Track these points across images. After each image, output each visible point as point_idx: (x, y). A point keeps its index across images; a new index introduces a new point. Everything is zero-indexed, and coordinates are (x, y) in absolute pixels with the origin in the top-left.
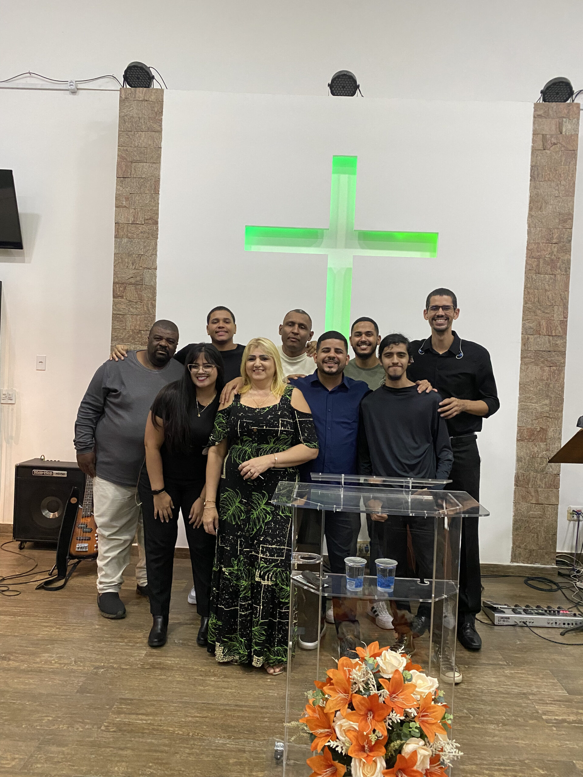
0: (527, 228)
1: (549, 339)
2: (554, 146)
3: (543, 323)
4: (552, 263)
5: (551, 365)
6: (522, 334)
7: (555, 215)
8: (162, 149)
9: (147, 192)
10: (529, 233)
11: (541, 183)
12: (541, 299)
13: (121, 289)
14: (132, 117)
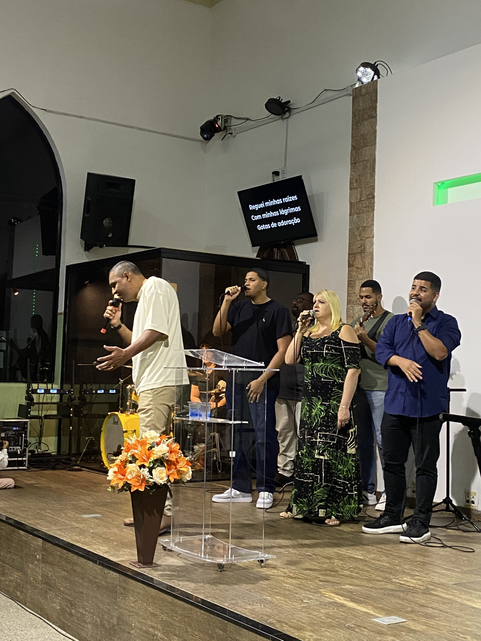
9: (368, 171)
13: (353, 259)
14: (359, 111)
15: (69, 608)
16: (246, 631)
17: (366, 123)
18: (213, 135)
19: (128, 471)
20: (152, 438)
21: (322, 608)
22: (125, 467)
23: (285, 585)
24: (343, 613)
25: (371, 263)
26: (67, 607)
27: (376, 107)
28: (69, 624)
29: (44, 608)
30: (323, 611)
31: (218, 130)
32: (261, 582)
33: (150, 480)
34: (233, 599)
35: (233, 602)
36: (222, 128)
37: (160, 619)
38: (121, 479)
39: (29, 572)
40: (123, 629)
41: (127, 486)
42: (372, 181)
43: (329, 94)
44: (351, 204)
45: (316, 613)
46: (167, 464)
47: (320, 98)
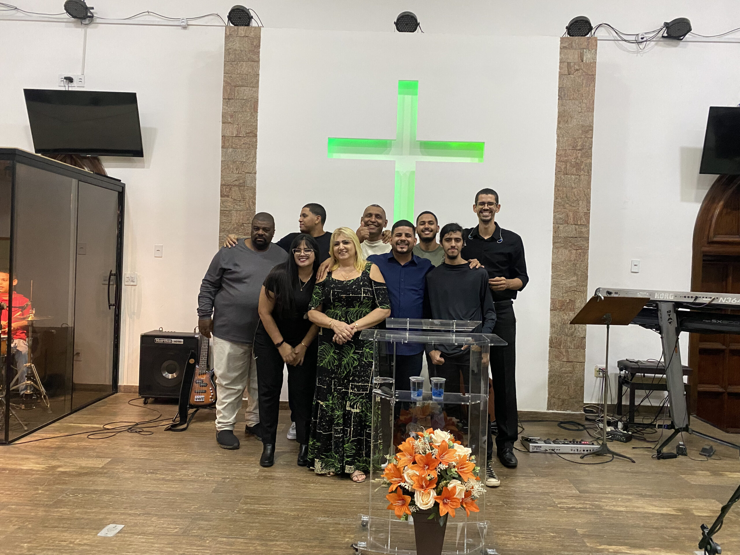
0: (556, 138)
1: (575, 228)
2: (576, 72)
3: (571, 214)
4: (577, 166)
5: (578, 248)
6: (553, 223)
7: (579, 127)
8: (260, 76)
9: (248, 110)
10: (558, 141)
11: (567, 101)
12: (568, 195)
13: (227, 190)
14: (235, 50)
17: (244, 64)
25: (253, 198)
43: (154, 18)
47: (139, 18)
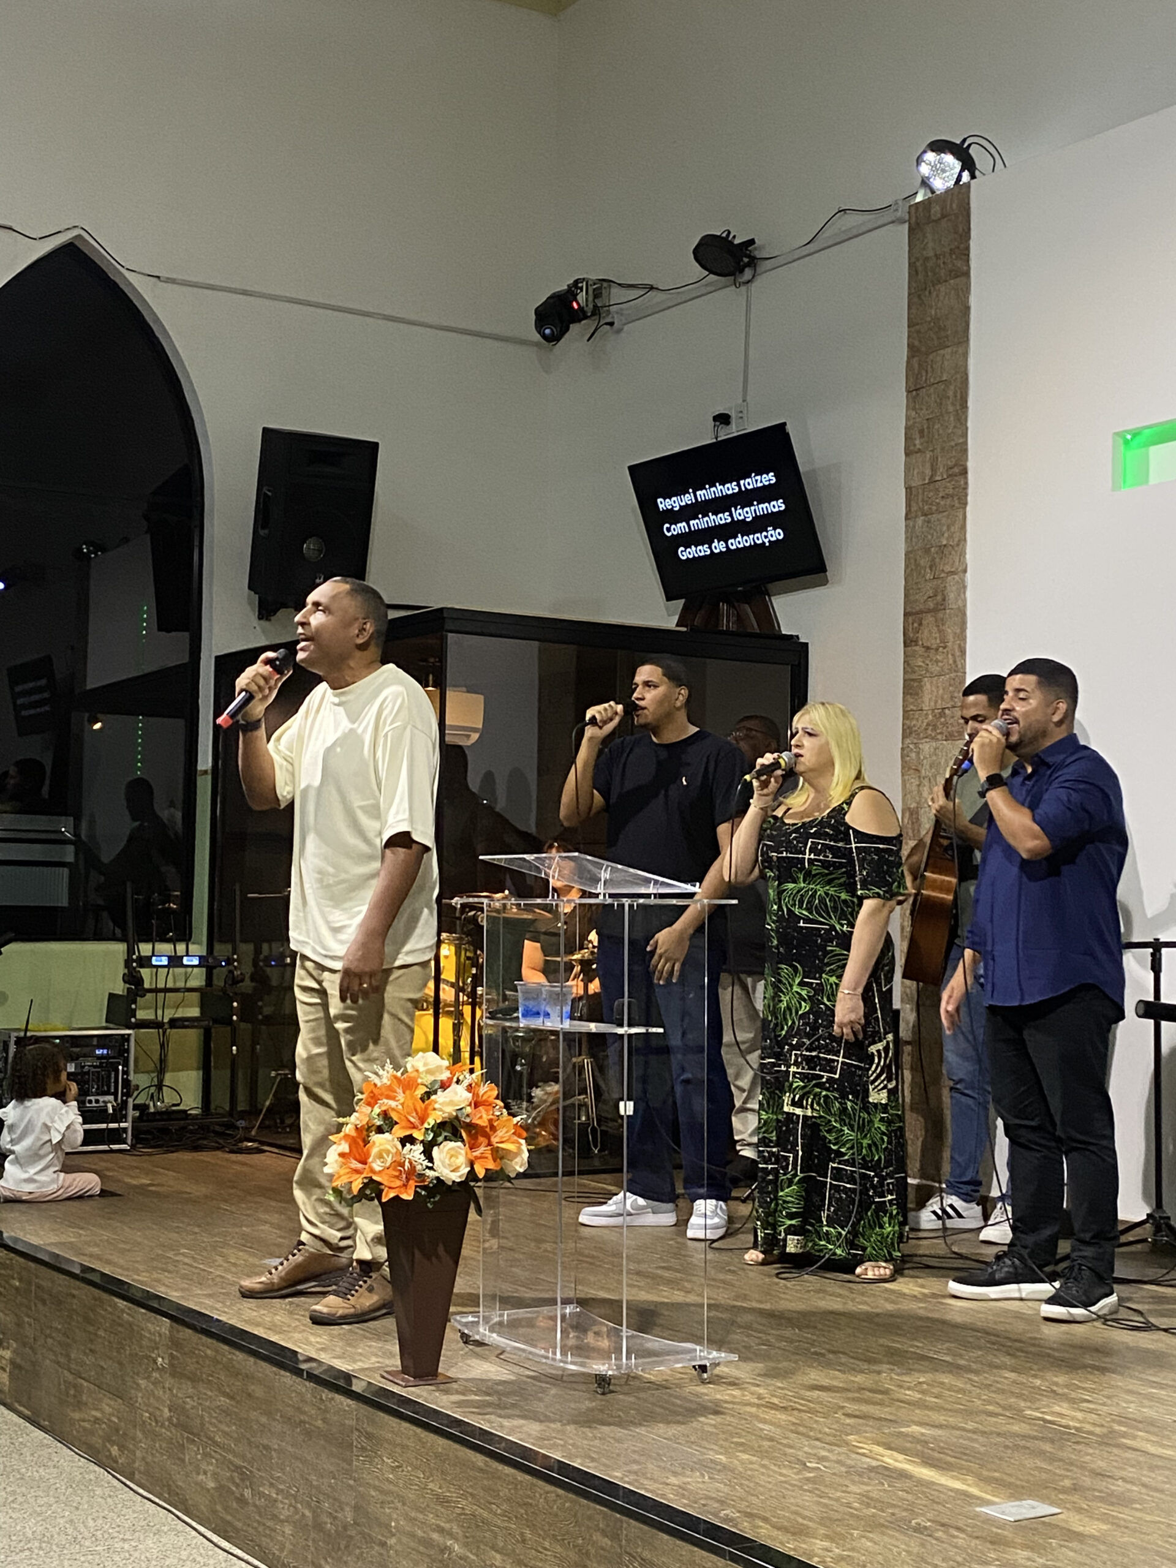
9: (951, 408)
13: (914, 625)
14: (927, 259)
15: (237, 1486)
16: (666, 1537)
17: (942, 288)
18: (567, 329)
19: (374, 1151)
20: (429, 1072)
21: (853, 1482)
22: (366, 1142)
23: (761, 1426)
24: (905, 1495)
25: (962, 636)
26: (234, 1483)
27: (968, 248)
28: (239, 1525)
29: (177, 1486)
30: (853, 1488)
31: (579, 316)
32: (702, 1419)
33: (429, 1173)
34: (635, 1462)
35: (635, 1467)
36: (589, 310)
37: (458, 1511)
38: (357, 1171)
39: (139, 1400)
40: (369, 1535)
41: (372, 1189)
42: (959, 432)
43: (850, 221)
44: (909, 489)
45: (839, 1494)
46: (469, 1133)
47: (827, 233)
